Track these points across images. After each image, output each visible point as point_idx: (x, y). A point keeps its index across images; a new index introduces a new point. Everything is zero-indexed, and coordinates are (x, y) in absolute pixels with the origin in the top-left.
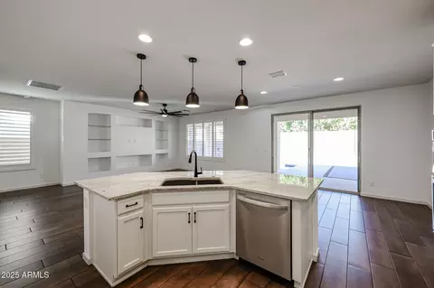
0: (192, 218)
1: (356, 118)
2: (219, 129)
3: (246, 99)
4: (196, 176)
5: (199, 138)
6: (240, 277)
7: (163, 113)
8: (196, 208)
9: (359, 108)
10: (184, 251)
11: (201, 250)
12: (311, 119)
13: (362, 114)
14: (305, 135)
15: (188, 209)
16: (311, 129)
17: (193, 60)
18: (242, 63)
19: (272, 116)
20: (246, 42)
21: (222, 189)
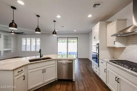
0: (44, 71)
1: (77, 40)
2: (38, 40)
3: (56, 33)
4: (41, 57)
5: (29, 44)
7: (12, 32)
8: (45, 67)
9: (77, 38)
10: (41, 83)
11: (47, 81)
12: (68, 39)
14: (66, 43)
15: (43, 68)
16: (68, 42)
17: (38, 16)
18: (55, 21)
19: (57, 38)
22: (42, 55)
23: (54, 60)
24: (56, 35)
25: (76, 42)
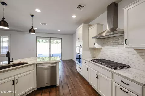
1: (60, 41)
3: (34, 30)
4: (9, 63)
6: (40, 94)
9: (61, 38)
12: (50, 39)
13: (62, 40)
16: (50, 42)
17: (4, 3)
18: (32, 16)
19: (37, 37)
20: (38, 10)
21: (28, 65)
22: (11, 60)
23: (31, 65)
24: (34, 33)
25: (60, 42)
